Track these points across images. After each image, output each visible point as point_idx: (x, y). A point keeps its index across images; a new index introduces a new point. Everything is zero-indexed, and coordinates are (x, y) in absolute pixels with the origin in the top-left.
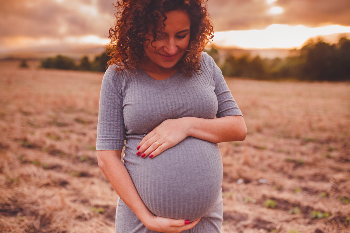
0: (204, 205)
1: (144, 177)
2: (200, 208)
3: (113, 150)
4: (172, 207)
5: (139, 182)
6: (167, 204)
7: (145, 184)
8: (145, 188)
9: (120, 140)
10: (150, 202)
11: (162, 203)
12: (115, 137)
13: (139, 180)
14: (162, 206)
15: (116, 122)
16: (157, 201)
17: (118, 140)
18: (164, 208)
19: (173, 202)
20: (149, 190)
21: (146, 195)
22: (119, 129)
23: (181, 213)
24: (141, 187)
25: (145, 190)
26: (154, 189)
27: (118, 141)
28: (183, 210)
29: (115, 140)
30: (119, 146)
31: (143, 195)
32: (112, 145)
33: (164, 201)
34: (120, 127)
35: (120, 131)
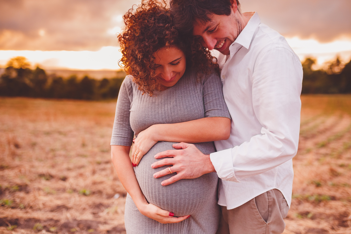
0: (195, 201)
1: (143, 172)
2: (190, 203)
3: (120, 145)
4: (165, 199)
5: (140, 176)
6: (161, 196)
7: (144, 179)
8: (144, 182)
9: (127, 138)
10: (148, 194)
11: (157, 195)
12: (123, 135)
13: (140, 174)
14: (158, 198)
15: (125, 123)
16: (154, 193)
17: (126, 137)
18: (159, 200)
19: (166, 195)
20: (147, 183)
21: (145, 188)
22: (127, 128)
23: (174, 205)
24: (141, 181)
25: (144, 184)
26: (151, 183)
27: (126, 139)
28: (175, 204)
29: (123, 137)
30: (126, 142)
31: (143, 188)
32: (120, 141)
33: (159, 194)
34: (127, 127)
35: (128, 130)
